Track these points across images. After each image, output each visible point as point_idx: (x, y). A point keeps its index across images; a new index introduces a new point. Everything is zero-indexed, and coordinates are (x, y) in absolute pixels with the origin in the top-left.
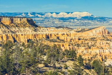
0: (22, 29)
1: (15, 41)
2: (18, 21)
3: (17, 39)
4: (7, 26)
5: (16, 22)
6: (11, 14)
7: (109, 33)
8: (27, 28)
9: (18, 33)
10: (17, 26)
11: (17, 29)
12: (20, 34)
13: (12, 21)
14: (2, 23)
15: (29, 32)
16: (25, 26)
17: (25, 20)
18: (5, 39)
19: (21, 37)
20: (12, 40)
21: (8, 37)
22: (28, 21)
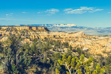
0: (42, 32)
1: (38, 38)
2: (40, 28)
3: (39, 37)
4: (35, 31)
5: (39, 29)
6: (36, 25)
7: (84, 34)
8: (44, 32)
9: (40, 34)
10: (39, 31)
11: (40, 33)
12: (41, 35)
13: (37, 29)
14: (32, 30)
15: (45, 34)
16: (43, 31)
17: (43, 28)
18: (33, 37)
19: (41, 36)
20: (37, 38)
21: (35, 36)
22: (45, 28)
